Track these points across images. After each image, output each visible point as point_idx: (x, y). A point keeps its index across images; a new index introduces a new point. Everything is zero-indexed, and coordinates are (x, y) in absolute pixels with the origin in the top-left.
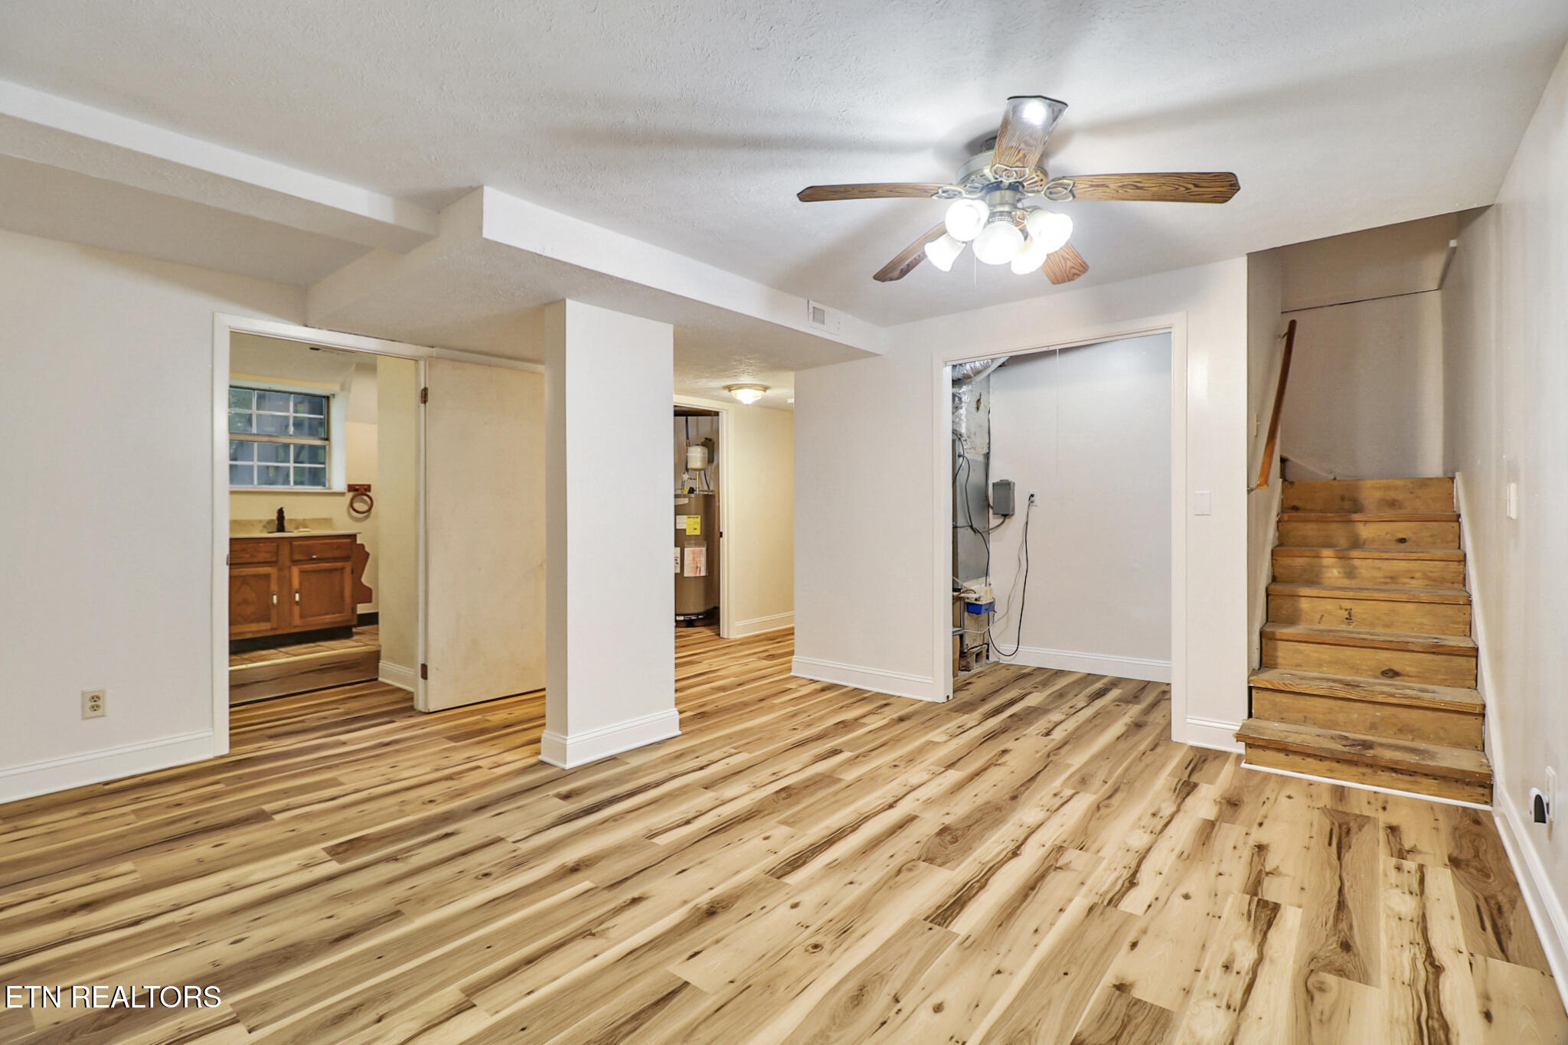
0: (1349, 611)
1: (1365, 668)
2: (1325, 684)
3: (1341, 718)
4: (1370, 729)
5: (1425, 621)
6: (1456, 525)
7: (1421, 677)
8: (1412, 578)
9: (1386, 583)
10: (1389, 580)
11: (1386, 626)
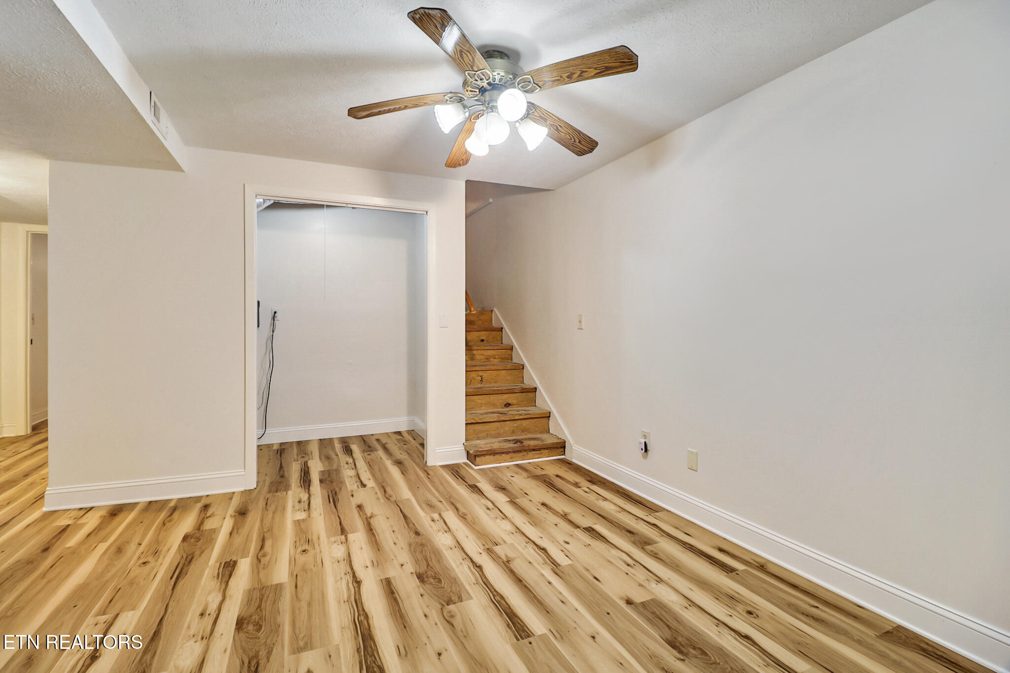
0: (481, 377)
1: (498, 404)
2: (496, 415)
3: (502, 431)
4: (512, 433)
5: (508, 378)
6: (500, 332)
7: (518, 405)
8: (495, 358)
9: (485, 362)
10: (486, 360)
11: (495, 382)
